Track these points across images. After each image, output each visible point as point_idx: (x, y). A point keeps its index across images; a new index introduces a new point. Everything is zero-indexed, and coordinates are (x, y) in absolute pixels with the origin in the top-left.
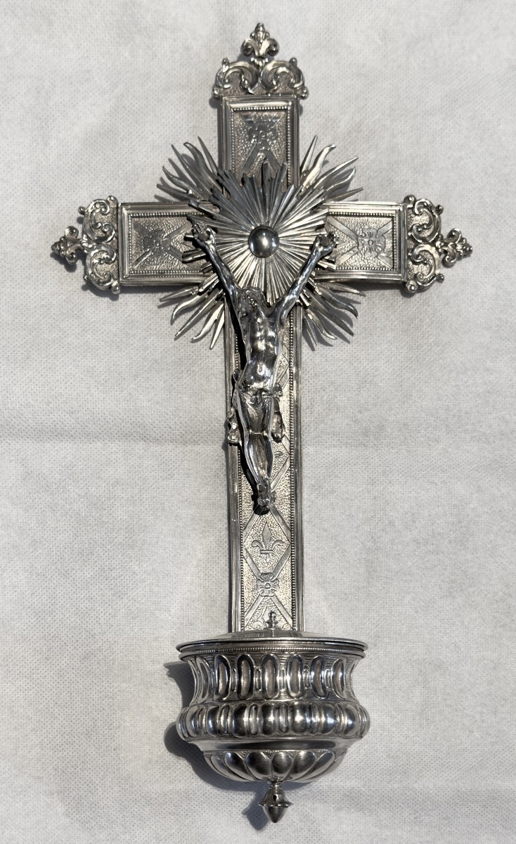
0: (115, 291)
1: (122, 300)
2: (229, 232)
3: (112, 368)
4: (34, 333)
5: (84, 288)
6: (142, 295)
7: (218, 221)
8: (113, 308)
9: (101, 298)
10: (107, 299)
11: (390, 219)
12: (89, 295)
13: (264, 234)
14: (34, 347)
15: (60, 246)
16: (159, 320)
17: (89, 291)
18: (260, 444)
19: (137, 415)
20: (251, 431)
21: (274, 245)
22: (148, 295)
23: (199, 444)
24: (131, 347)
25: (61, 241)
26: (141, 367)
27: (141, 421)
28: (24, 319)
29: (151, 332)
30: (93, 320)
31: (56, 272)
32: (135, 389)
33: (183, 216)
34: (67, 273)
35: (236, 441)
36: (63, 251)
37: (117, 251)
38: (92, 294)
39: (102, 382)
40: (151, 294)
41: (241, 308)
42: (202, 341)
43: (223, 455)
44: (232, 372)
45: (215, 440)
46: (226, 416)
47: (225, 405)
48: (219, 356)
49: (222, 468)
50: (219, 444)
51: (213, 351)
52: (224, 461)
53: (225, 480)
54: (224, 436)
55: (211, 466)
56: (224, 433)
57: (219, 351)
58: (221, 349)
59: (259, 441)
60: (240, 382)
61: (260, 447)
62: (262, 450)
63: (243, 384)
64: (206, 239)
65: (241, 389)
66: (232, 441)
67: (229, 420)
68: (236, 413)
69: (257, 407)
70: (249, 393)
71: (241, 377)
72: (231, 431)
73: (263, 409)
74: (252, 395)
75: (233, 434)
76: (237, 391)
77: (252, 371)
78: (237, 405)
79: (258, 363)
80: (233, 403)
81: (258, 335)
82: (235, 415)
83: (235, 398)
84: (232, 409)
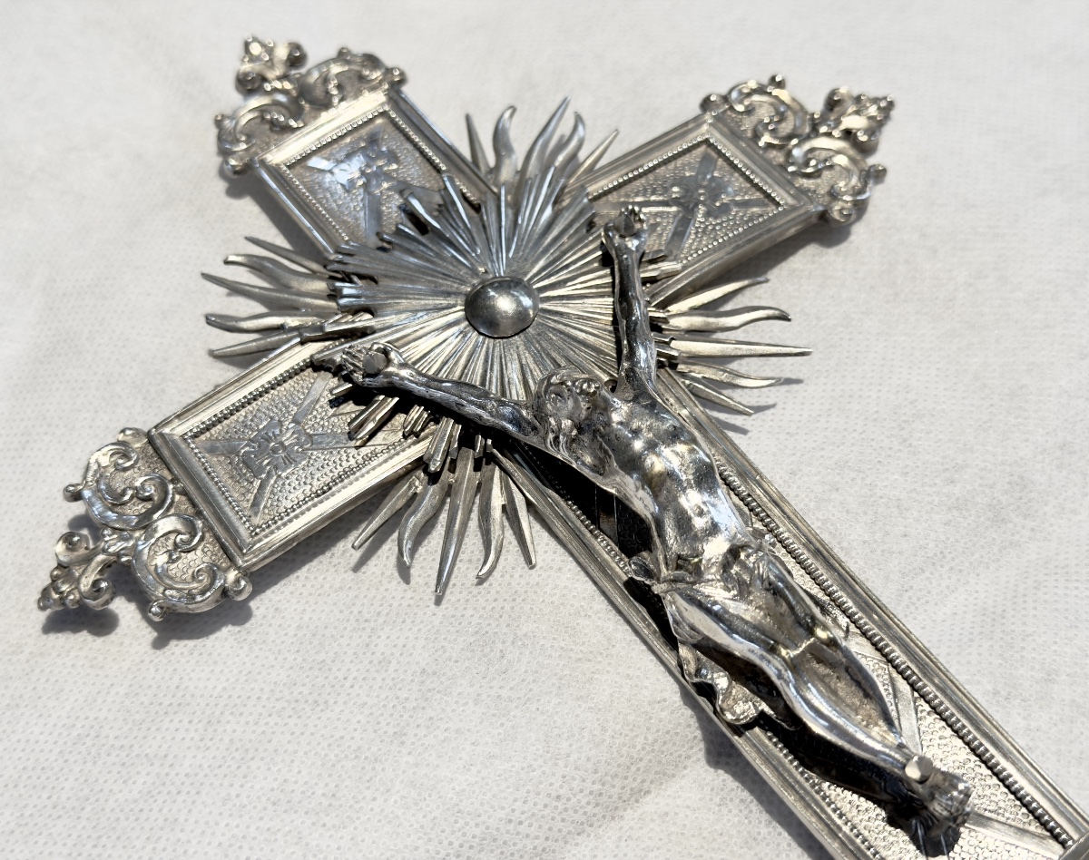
0: (240, 592)
1: (262, 609)
2: (418, 334)
3: (332, 756)
4: (88, 809)
5: (159, 644)
6: (303, 572)
7: (382, 330)
8: (251, 638)
9: (212, 637)
10: (227, 632)
11: (703, 148)
12: (179, 648)
13: (492, 293)
14: (104, 839)
15: (57, 590)
16: (373, 592)
17: (173, 643)
18: (822, 670)
19: (461, 822)
20: (784, 652)
21: (527, 302)
22: (315, 563)
23: (648, 792)
24: (348, 684)
25: (54, 579)
26: (399, 708)
27: (477, 831)
28: (45, 795)
29: (372, 624)
30: (219, 689)
31: (73, 654)
32: (416, 765)
33: (302, 370)
34: (100, 641)
35: (752, 713)
36: (69, 593)
37: (199, 514)
38: (186, 642)
39: (325, 803)
40: (321, 558)
41: (559, 425)
42: (499, 567)
43: (724, 780)
44: (620, 578)
45: (680, 756)
46: (671, 680)
47: (652, 657)
48: (560, 569)
49: (751, 812)
50: (694, 759)
51: (541, 568)
52: (739, 790)
53: (780, 834)
54: (697, 728)
55: (717, 827)
56: (694, 722)
57: (553, 560)
58: (555, 553)
59: (815, 665)
60: (664, 572)
61: (827, 680)
62: (836, 684)
63: (679, 567)
64: (384, 364)
65: (681, 581)
66: (742, 719)
67: (696, 676)
68: (702, 653)
69: (750, 593)
70: (710, 577)
71: (657, 562)
72: (721, 697)
73: (768, 587)
74: (719, 577)
75: (730, 702)
76: (671, 596)
77: (679, 529)
78: (693, 628)
79: (683, 500)
80: (677, 633)
81: (638, 445)
82: (702, 657)
83: (678, 617)
84: (684, 651)
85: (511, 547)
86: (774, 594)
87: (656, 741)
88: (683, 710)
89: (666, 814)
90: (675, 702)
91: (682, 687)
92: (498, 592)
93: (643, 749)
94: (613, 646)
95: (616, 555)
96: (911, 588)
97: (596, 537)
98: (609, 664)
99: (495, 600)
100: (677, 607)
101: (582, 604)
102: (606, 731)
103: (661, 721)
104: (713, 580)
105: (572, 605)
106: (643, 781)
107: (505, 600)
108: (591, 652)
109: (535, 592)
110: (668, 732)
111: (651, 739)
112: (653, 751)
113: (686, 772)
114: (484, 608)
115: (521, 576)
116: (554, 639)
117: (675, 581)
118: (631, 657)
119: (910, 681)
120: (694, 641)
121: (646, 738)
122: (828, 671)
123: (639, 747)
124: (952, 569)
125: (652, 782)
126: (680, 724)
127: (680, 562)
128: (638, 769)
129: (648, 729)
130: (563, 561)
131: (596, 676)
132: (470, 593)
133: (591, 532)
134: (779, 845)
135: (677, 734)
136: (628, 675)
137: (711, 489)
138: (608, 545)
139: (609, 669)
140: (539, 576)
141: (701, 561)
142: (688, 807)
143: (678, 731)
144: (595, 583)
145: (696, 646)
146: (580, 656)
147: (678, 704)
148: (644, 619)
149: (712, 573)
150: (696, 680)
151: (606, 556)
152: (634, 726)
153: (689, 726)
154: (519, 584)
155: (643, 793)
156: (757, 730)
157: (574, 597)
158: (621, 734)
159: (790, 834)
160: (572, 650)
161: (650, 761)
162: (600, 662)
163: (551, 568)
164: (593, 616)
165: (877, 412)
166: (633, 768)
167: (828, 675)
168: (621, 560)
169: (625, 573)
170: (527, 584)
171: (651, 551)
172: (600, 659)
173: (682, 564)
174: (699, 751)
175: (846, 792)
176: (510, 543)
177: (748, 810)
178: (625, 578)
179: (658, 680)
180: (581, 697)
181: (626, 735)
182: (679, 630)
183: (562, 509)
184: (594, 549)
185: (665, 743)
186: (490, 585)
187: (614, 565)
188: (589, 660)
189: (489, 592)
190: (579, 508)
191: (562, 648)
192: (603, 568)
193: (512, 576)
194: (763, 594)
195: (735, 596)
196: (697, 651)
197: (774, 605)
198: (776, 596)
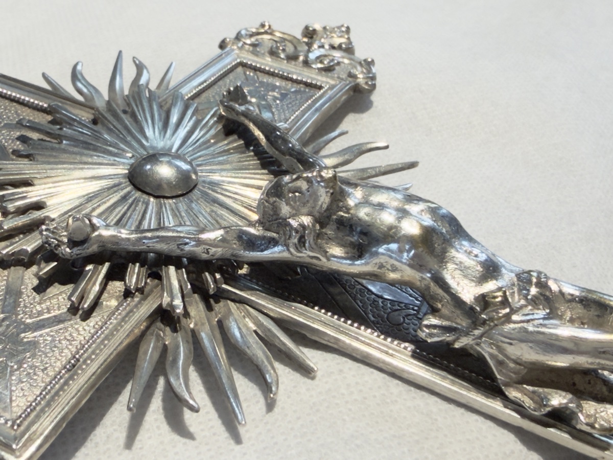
13: (149, 167)
63: (487, 305)
64: (89, 229)
69: (557, 309)
70: (518, 305)
72: (580, 415)
73: (570, 298)
74: (525, 303)
76: (488, 337)
80: (500, 375)
84: (512, 393)
100: (498, 347)
120: (518, 376)
133: (352, 325)
149: (518, 301)
150: (547, 410)
182: (503, 371)
194: (568, 306)
195: (548, 314)
196: (525, 386)
197: (585, 311)
198: (584, 303)
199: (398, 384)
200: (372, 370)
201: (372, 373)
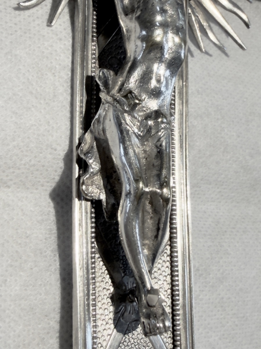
20: (141, 186)
42: (32, 11)
43: (49, 211)
44: (87, 72)
45: (39, 182)
46: (67, 142)
47: (68, 123)
48: (61, 40)
49: (50, 238)
50: (44, 188)
51: (52, 30)
52: (53, 223)
53: (55, 261)
54: (59, 175)
55: (28, 232)
56: (60, 171)
57: (61, 32)
58: (65, 29)
59: (147, 203)
60: (115, 91)
61: (145, 214)
62: (148, 219)
63: (126, 97)
65: (121, 105)
66: (89, 196)
67: (85, 155)
68: (97, 145)
69: (147, 140)
70: (136, 115)
71: (115, 83)
72: (88, 176)
73: (159, 145)
74: (140, 119)
75: (90, 182)
76: (108, 106)
77: (141, 78)
78: (104, 131)
79: (155, 66)
80: (93, 125)
81: (159, 18)
82: (95, 147)
83: (102, 119)
84: (88, 136)
85: (45, 8)
86: (159, 152)
87: (34, 165)
88: (60, 162)
89: (9, 205)
90: (59, 155)
91: (70, 151)
92: (20, 21)
93: (25, 165)
94: (54, 101)
95: (94, 58)
96: (200, 187)
97: (93, 41)
98: (45, 108)
99: (16, 24)
100: (106, 114)
101: (57, 66)
102: (14, 141)
103: (45, 158)
104: (136, 118)
105: (51, 63)
106: (11, 180)
107: (20, 29)
108: (41, 95)
109: (39, 39)
110: (43, 166)
111: (33, 162)
112: (28, 169)
113: (35, 191)
114: (6, 22)
115: (38, 25)
116: (28, 71)
117: (118, 102)
118: (58, 115)
119: (172, 235)
120: (98, 136)
121: (30, 161)
122: (150, 211)
123: (23, 162)
124: (220, 192)
125: (15, 184)
126: (52, 167)
127: (129, 94)
128: (13, 172)
129: (35, 157)
130: (65, 37)
131: (33, 109)
132: (5, 9)
133: (93, 36)
134: (50, 265)
135: (47, 170)
136: (49, 122)
137: (172, 73)
138: (95, 50)
139: (42, 111)
140: (48, 33)
141: (139, 104)
142: (22, 210)
143: (49, 169)
144: (73, 62)
145: (97, 139)
146: (34, 92)
147: (60, 157)
148: (81, 102)
149: (139, 115)
150: (82, 156)
151: (90, 55)
152: (30, 150)
153: (56, 171)
154: (34, 27)
155: (5, 185)
156: (89, 203)
157: (56, 59)
158: (20, 149)
159: (60, 265)
160: (32, 85)
161: (23, 173)
162: (41, 103)
163: (57, 35)
164: (57, 77)
165: (247, 98)
166: (11, 170)
167: (149, 213)
168: (95, 63)
169: (92, 72)
170: (39, 31)
171: (116, 74)
172: (42, 102)
173: (129, 97)
174: (50, 185)
175: (104, 266)
176: (46, 6)
177: (49, 236)
178: (90, 74)
179: (61, 137)
180: (17, 113)
181: (22, 151)
182: (96, 126)
183: (88, 11)
184: (87, 46)
185: (37, 170)
186: (19, 15)
187: (90, 63)
188: (37, 98)
189: (15, 18)
190: (97, 20)
191: (28, 79)
192: (84, 59)
193: (34, 21)
194: (153, 147)
195: (139, 135)
196: (95, 142)
197: (154, 157)
198: (158, 154)
199: (68, 74)
200: (71, 57)
201: (68, 58)
